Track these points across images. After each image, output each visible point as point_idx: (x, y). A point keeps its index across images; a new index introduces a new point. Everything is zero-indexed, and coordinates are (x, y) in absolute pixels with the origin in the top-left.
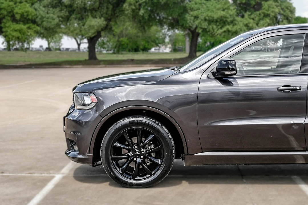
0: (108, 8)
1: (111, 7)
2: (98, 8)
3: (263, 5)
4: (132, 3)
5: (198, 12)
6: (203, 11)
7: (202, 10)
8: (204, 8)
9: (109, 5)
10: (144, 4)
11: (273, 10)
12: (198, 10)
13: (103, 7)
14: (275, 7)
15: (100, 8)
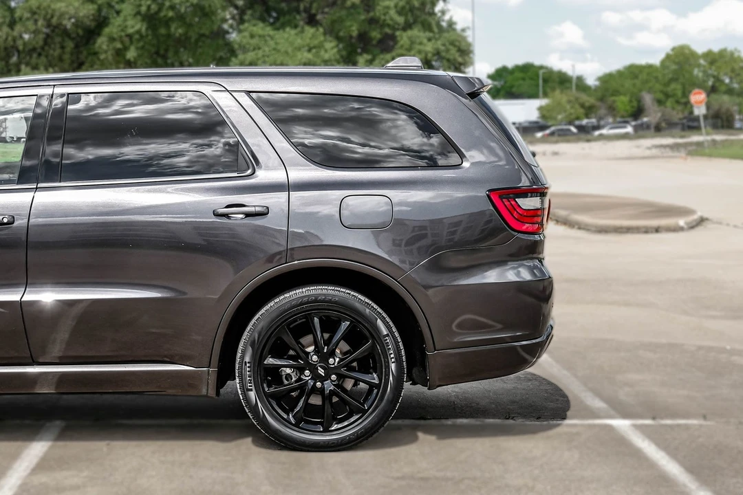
0: (63, 47)
1: (70, 45)
2: (43, 48)
3: (399, 38)
4: (115, 36)
5: (256, 54)
6: (267, 52)
7: (264, 51)
8: (268, 46)
9: (66, 39)
10: (137, 36)
11: (421, 47)
12: (256, 51)
13: (53, 46)
14: (425, 41)
15: (46, 48)
